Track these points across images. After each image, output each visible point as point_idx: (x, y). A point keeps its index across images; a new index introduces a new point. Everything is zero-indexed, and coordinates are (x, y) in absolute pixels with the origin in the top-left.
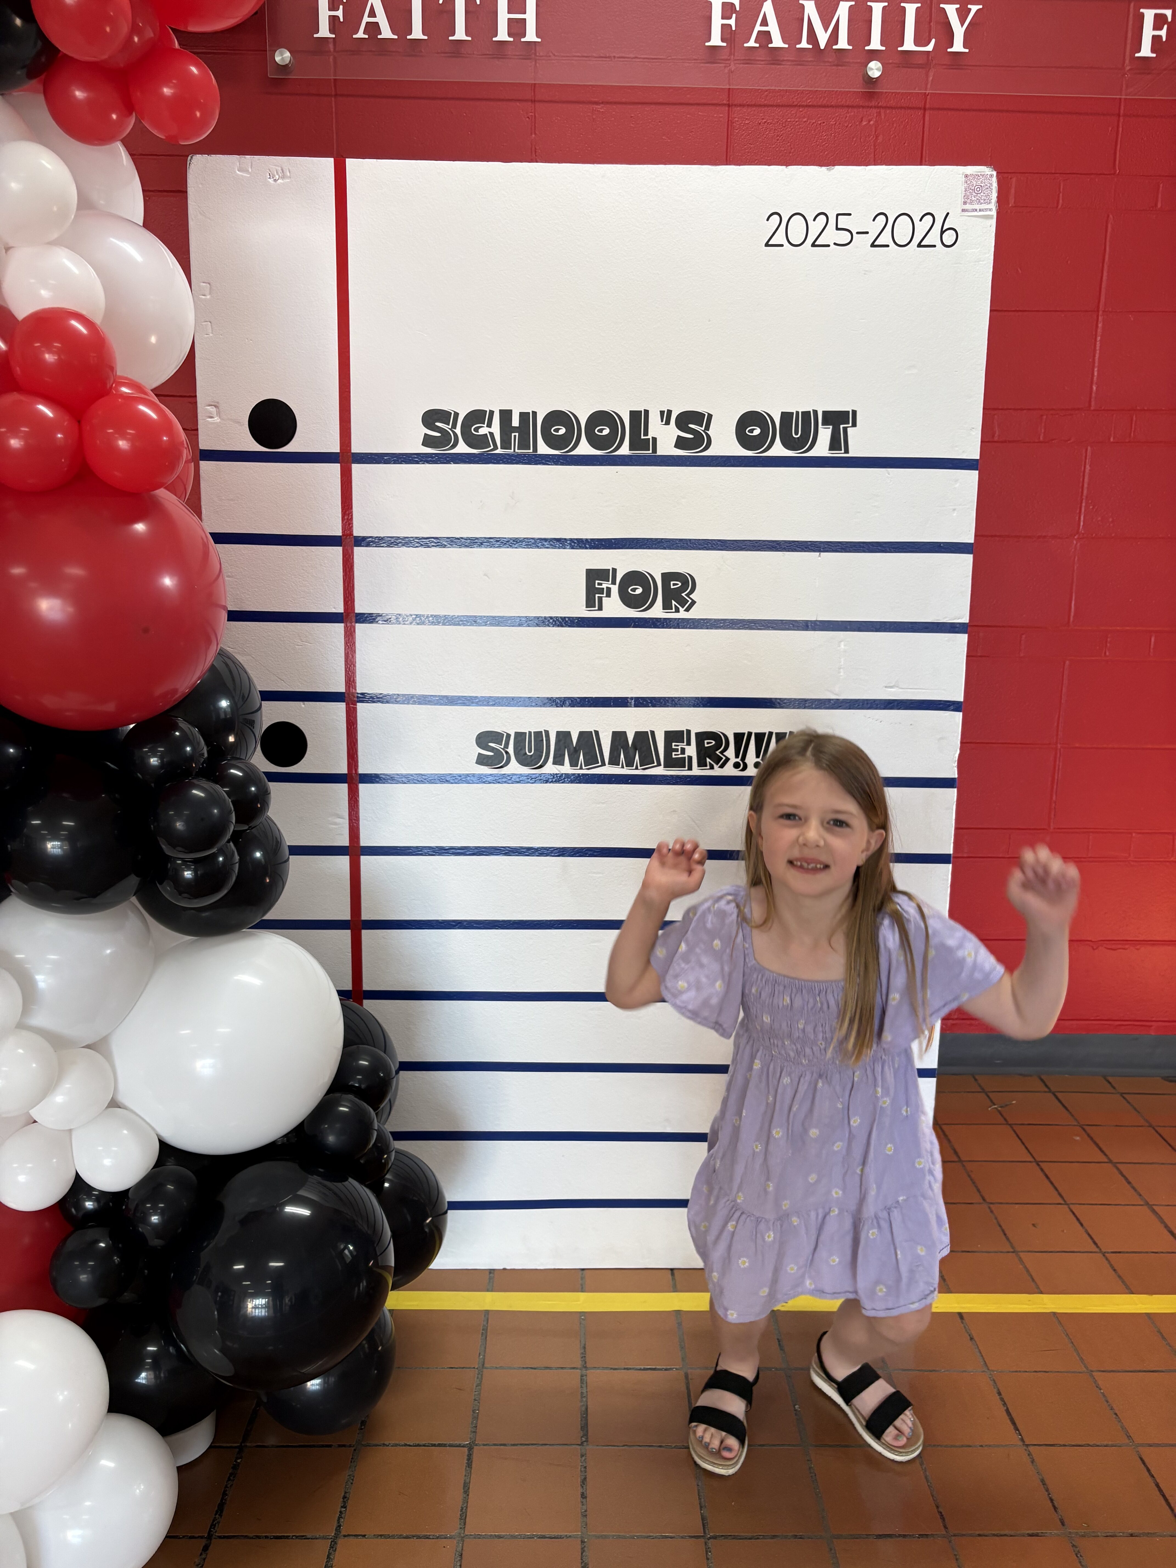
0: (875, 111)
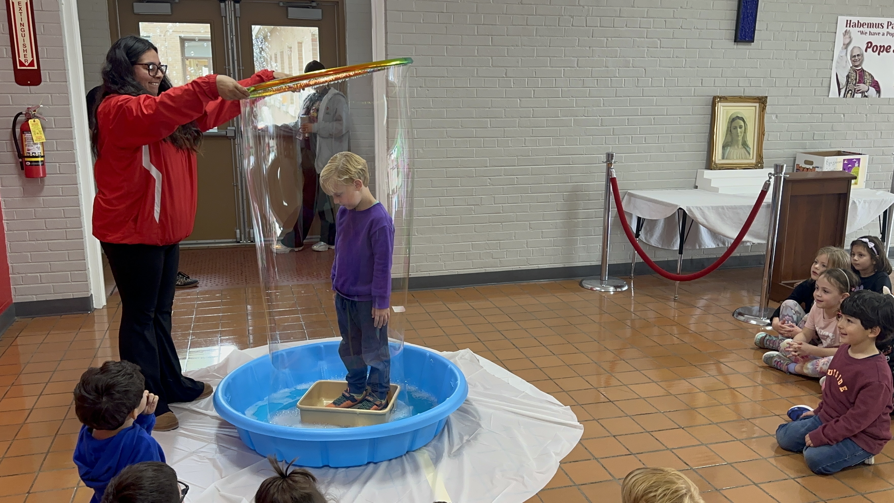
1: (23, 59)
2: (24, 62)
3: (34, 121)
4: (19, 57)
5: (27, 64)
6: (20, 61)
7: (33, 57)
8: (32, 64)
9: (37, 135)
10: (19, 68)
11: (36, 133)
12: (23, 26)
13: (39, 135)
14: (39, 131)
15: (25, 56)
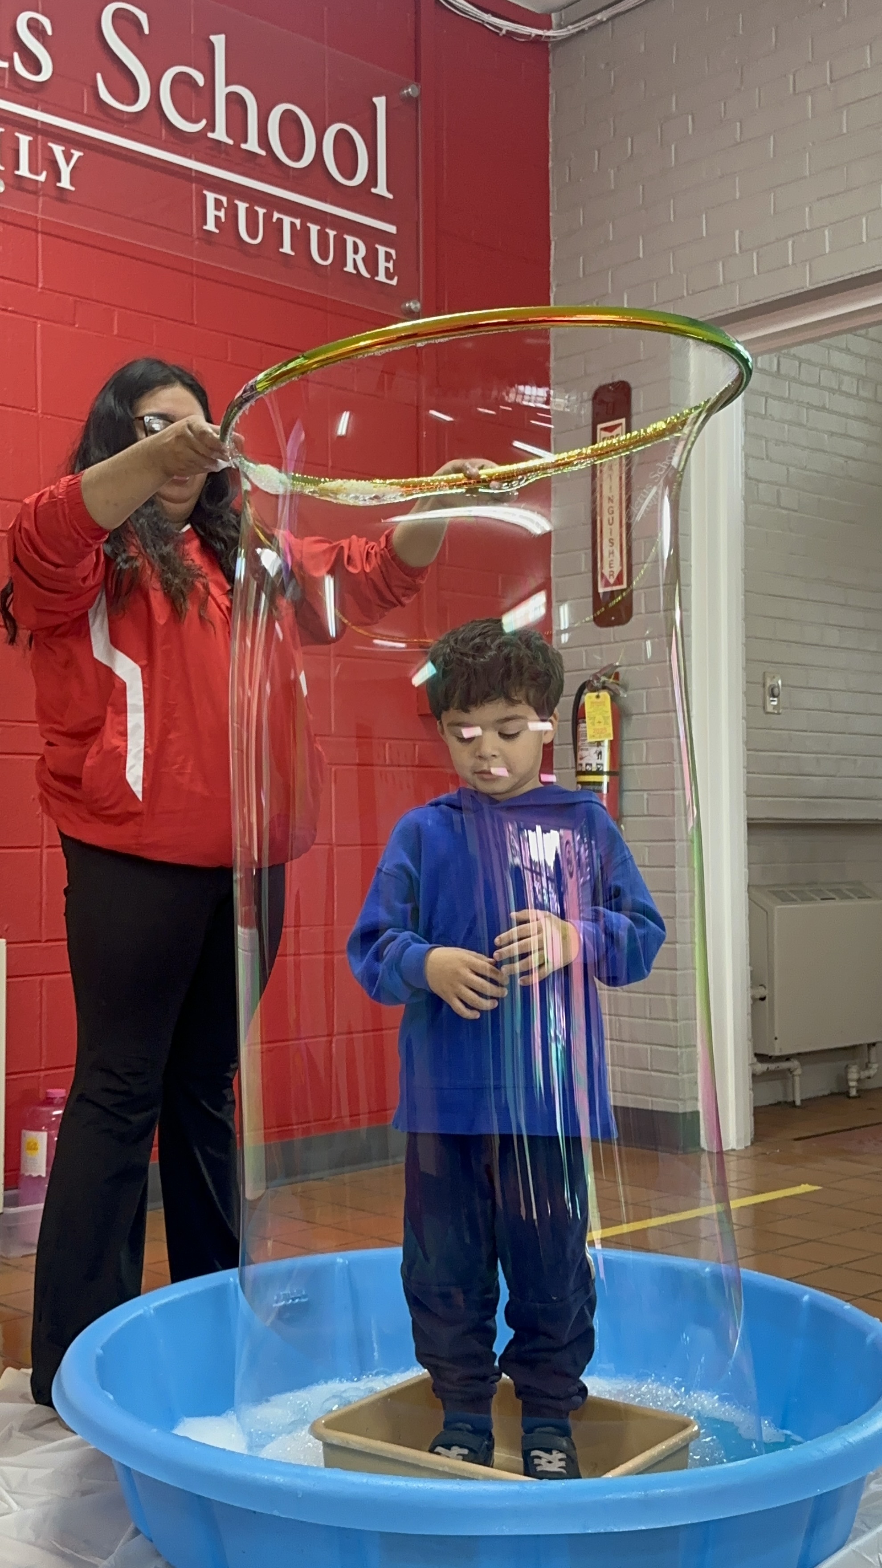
1: (606, 571)
2: (608, 576)
3: (598, 697)
4: (602, 568)
5: (612, 581)
6: (602, 576)
7: (621, 565)
8: (619, 581)
9: (597, 726)
10: (601, 590)
11: (596, 721)
12: (612, 501)
13: (602, 726)
14: (604, 717)
15: (610, 563)
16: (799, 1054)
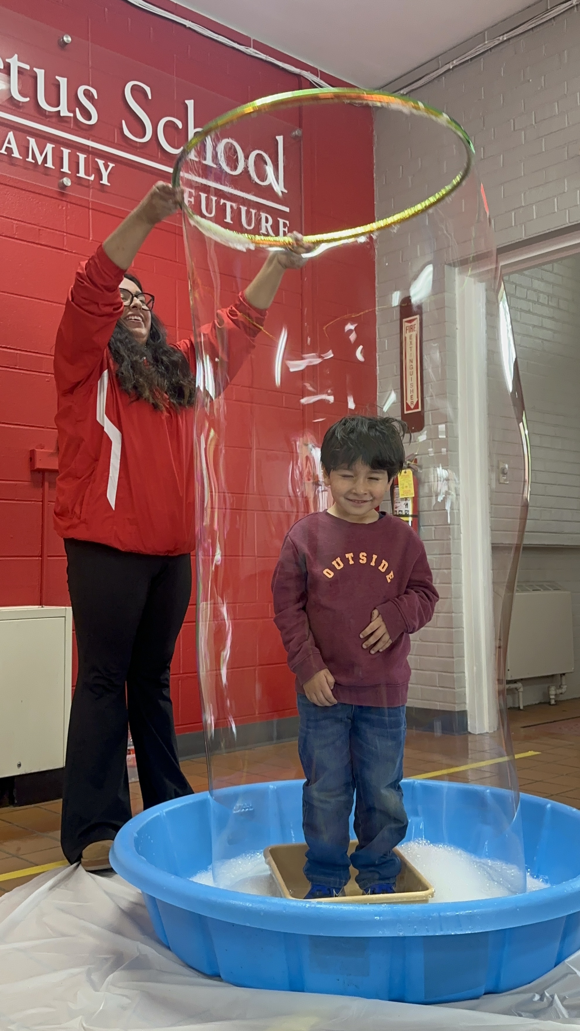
0: (65, 203)
1: (409, 402)
2: (410, 404)
3: (405, 472)
4: (406, 400)
5: (412, 407)
6: (407, 403)
7: (418, 397)
8: (416, 407)
9: (405, 489)
10: (406, 412)
11: (405, 486)
12: (412, 362)
13: (408, 489)
14: (409, 484)
15: (411, 397)
16: (522, 679)
